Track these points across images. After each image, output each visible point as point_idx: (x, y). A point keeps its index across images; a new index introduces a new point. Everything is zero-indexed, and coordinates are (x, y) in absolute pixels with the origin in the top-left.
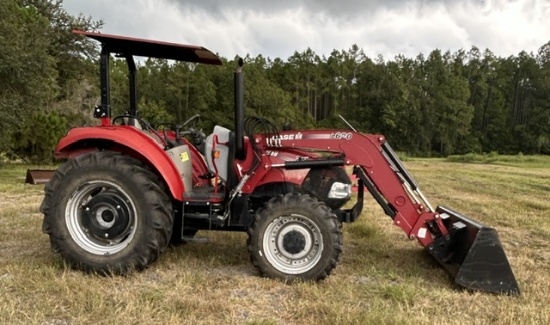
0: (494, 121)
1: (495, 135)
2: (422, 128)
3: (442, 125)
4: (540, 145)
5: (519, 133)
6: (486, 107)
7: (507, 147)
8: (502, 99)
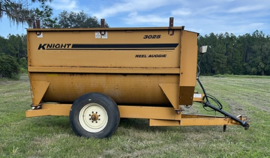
0: (236, 62)
1: (236, 68)
2: (206, 65)
3: (214, 63)
4: (252, 71)
5: (245, 66)
6: (232, 56)
7: (241, 72)
8: (239, 53)
